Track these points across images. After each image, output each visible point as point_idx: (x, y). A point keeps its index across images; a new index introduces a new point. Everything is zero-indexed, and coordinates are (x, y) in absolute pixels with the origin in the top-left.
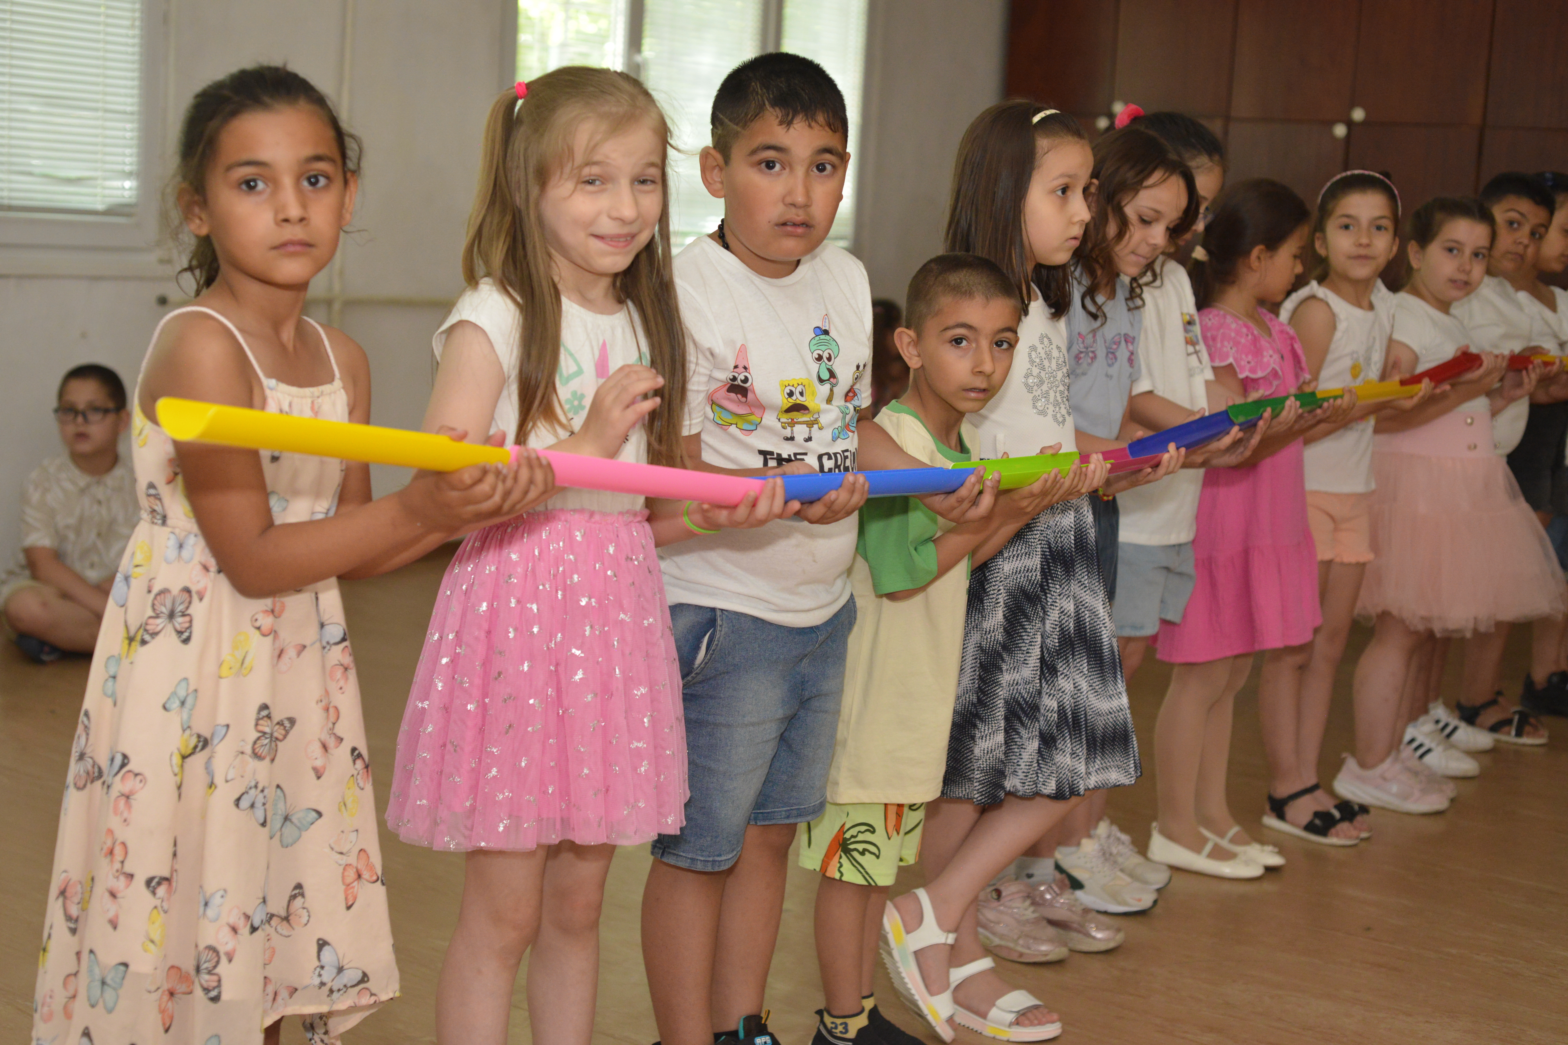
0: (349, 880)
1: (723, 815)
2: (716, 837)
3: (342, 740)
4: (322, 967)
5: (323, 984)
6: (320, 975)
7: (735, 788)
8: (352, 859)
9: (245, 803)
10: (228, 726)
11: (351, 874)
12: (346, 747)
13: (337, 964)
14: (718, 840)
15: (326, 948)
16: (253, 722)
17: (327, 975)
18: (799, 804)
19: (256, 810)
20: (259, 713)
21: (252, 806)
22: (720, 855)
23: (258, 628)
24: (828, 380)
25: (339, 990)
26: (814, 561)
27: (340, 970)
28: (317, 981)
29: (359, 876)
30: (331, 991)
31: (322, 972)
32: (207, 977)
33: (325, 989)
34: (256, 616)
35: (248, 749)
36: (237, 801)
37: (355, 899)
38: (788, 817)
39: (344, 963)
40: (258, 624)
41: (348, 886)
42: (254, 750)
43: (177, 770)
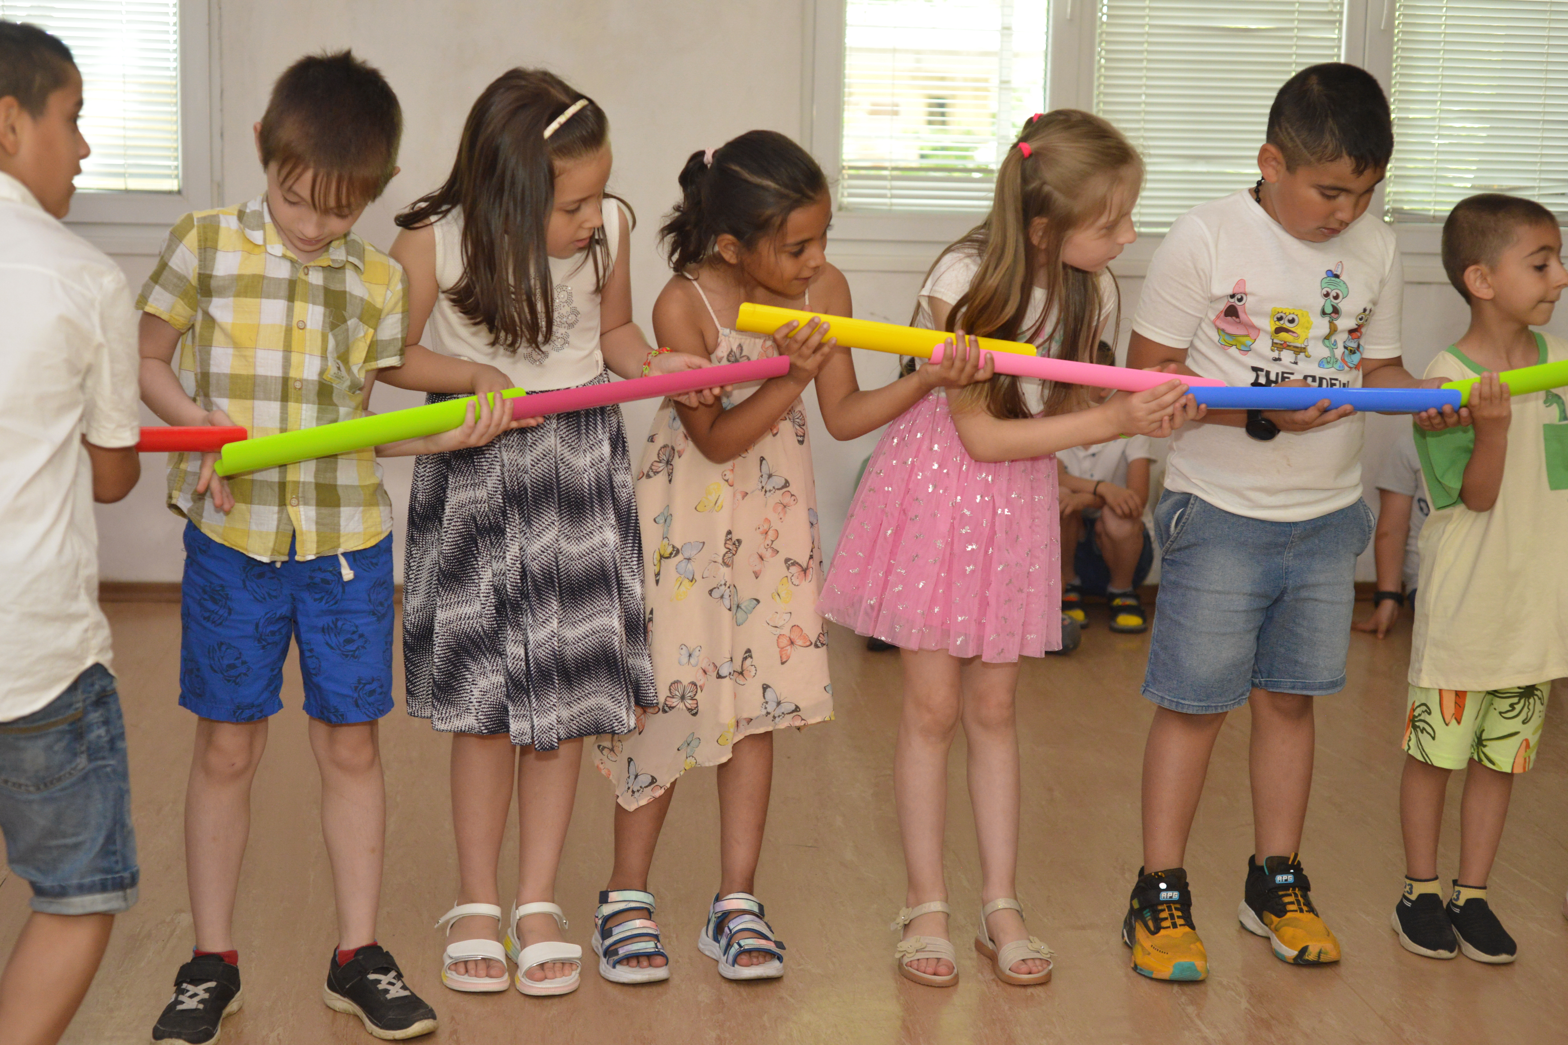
0: (782, 645)
1: (1187, 665)
2: (1181, 682)
3: (778, 552)
4: (767, 703)
5: (768, 713)
6: (766, 708)
7: (1199, 644)
8: (786, 631)
9: (716, 594)
10: (704, 543)
11: (784, 642)
12: (781, 557)
13: (776, 700)
14: (1182, 685)
15: (769, 690)
16: (723, 542)
17: (771, 707)
18: (1303, 678)
19: (724, 600)
20: (727, 536)
21: (722, 597)
22: (1183, 699)
23: (727, 481)
24: (1330, 314)
25: (779, 716)
26: (1289, 465)
27: (779, 703)
28: (764, 712)
29: (792, 643)
30: (774, 717)
31: (767, 706)
32: (690, 702)
33: (770, 716)
34: (725, 473)
35: (720, 560)
36: (711, 592)
37: (788, 658)
38: (1293, 688)
39: (782, 699)
40: (726, 478)
41: (782, 649)
42: (723, 562)
43: (656, 562)
